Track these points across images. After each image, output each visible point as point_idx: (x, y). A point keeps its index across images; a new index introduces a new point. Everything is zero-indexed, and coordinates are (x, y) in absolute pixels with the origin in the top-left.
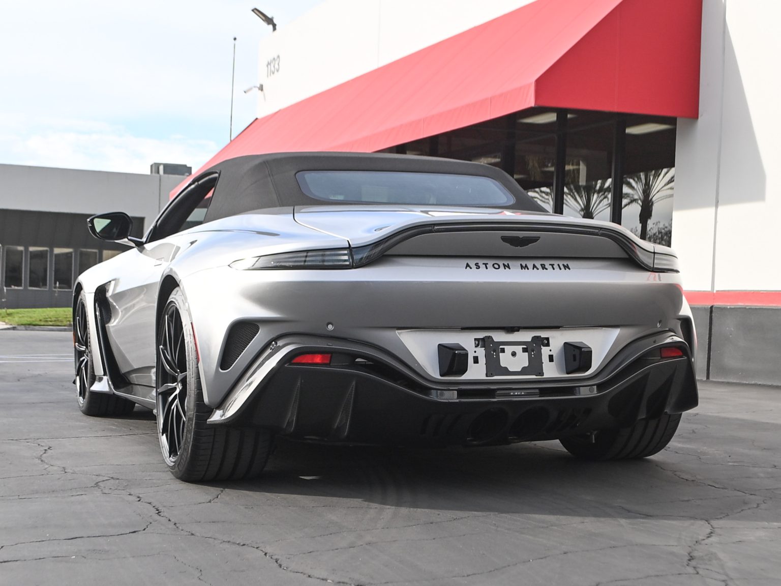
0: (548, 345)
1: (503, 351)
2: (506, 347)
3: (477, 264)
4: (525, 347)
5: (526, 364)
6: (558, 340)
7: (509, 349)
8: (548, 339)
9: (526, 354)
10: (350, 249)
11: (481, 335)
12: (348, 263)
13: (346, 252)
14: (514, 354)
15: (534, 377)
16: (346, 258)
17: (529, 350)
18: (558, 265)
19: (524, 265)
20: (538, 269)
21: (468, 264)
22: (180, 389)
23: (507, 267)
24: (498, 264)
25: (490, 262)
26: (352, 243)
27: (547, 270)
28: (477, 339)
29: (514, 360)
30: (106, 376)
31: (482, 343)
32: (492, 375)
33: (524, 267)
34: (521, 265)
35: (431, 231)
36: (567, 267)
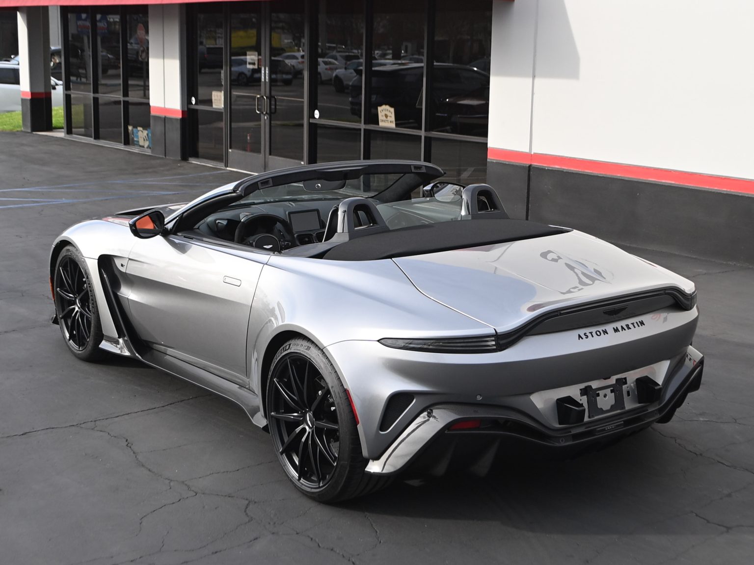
0: (626, 383)
1: (598, 395)
2: (600, 392)
3: (585, 334)
4: (612, 388)
5: (613, 403)
6: (632, 376)
7: (601, 393)
8: (625, 379)
9: (613, 394)
10: (497, 336)
11: (583, 386)
12: (495, 347)
13: (493, 339)
14: (605, 396)
15: (619, 411)
16: (494, 343)
17: (615, 391)
18: (637, 323)
19: (616, 328)
20: (625, 330)
21: (579, 335)
22: (311, 426)
23: (605, 332)
24: (599, 331)
25: (594, 330)
26: (498, 331)
27: (630, 328)
28: (581, 390)
29: (606, 401)
30: (121, 339)
31: (584, 392)
32: (593, 417)
33: (616, 330)
34: (614, 328)
35: (557, 315)
36: (642, 323)
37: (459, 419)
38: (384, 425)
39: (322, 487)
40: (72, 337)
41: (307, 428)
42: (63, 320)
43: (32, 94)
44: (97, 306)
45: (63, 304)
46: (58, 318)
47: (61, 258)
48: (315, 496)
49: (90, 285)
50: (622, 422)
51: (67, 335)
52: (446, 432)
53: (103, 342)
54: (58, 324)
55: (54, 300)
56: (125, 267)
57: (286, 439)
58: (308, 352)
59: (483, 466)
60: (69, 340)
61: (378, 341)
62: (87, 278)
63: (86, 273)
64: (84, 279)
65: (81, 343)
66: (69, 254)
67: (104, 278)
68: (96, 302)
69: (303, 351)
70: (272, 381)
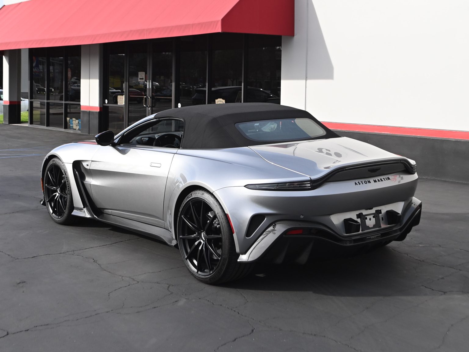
0: (381, 213)
1: (366, 218)
3: (359, 182)
4: (373, 215)
5: (375, 224)
6: (384, 209)
7: (368, 217)
8: (380, 210)
9: (374, 218)
10: (311, 181)
11: (358, 212)
12: (310, 187)
13: (309, 182)
14: (370, 219)
15: (378, 229)
16: (309, 185)
17: (375, 217)
18: (386, 178)
19: (375, 180)
20: (380, 181)
21: (355, 183)
22: (204, 240)
23: (369, 182)
24: (366, 181)
25: (363, 180)
26: (311, 178)
27: (383, 181)
28: (357, 215)
29: (370, 222)
30: (85, 208)
31: (359, 216)
32: (364, 230)
33: (375, 181)
34: (374, 180)
35: (344, 170)
36: (389, 179)
37: (291, 228)
38: (248, 233)
39: (212, 274)
40: (54, 212)
41: (202, 241)
42: (48, 203)
43: (10, 102)
44: (71, 190)
45: (49, 193)
46: (46, 202)
47: (49, 166)
48: (207, 280)
49: (67, 178)
50: (380, 235)
51: (51, 211)
52: (284, 236)
53: (74, 211)
54: (46, 206)
55: (44, 192)
56: (89, 166)
57: (189, 250)
58: (203, 196)
59: (304, 258)
60: (52, 213)
61: (244, 186)
62: (66, 174)
63: (65, 172)
64: (63, 176)
65: (60, 214)
66: (55, 163)
67: (76, 173)
68: (70, 187)
69: (200, 196)
70: (181, 217)
